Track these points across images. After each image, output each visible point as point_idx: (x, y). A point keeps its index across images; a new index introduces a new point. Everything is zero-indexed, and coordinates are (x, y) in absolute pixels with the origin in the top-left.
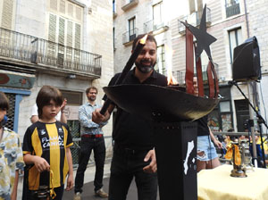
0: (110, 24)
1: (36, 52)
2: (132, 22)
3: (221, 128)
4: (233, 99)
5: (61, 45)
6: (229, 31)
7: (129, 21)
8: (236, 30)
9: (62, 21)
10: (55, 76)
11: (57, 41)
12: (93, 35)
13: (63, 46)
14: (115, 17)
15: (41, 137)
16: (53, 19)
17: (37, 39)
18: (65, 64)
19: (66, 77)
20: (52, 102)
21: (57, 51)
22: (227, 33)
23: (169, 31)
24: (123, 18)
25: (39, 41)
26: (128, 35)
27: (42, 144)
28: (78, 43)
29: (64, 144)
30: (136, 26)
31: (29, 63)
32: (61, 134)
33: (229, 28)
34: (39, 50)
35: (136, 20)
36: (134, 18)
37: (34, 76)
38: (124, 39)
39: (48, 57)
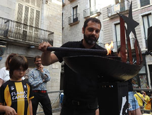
0: (60, 11)
1: (8, 30)
2: (75, 10)
3: (140, 86)
4: (147, 64)
5: (25, 25)
6: (143, 16)
7: (73, 8)
8: (147, 15)
9: (27, 8)
10: (20, 46)
11: (23, 22)
12: (48, 17)
13: (27, 25)
14: (64, 5)
15: (11, 91)
16: (20, 7)
17: (8, 21)
18: (28, 38)
19: (28, 47)
20: (21, 67)
21: (22, 29)
22: (141, 17)
23: (101, 16)
24: (69, 7)
25: (10, 22)
26: (72, 18)
27: (12, 97)
28: (37, 23)
29: (28, 97)
30: (78, 12)
31: (3, 37)
32: (25, 90)
33: (142, 14)
34: (10, 28)
35: (78, 8)
36: (77, 6)
37: (5, 46)
38: (70, 20)
39: (16, 33)
